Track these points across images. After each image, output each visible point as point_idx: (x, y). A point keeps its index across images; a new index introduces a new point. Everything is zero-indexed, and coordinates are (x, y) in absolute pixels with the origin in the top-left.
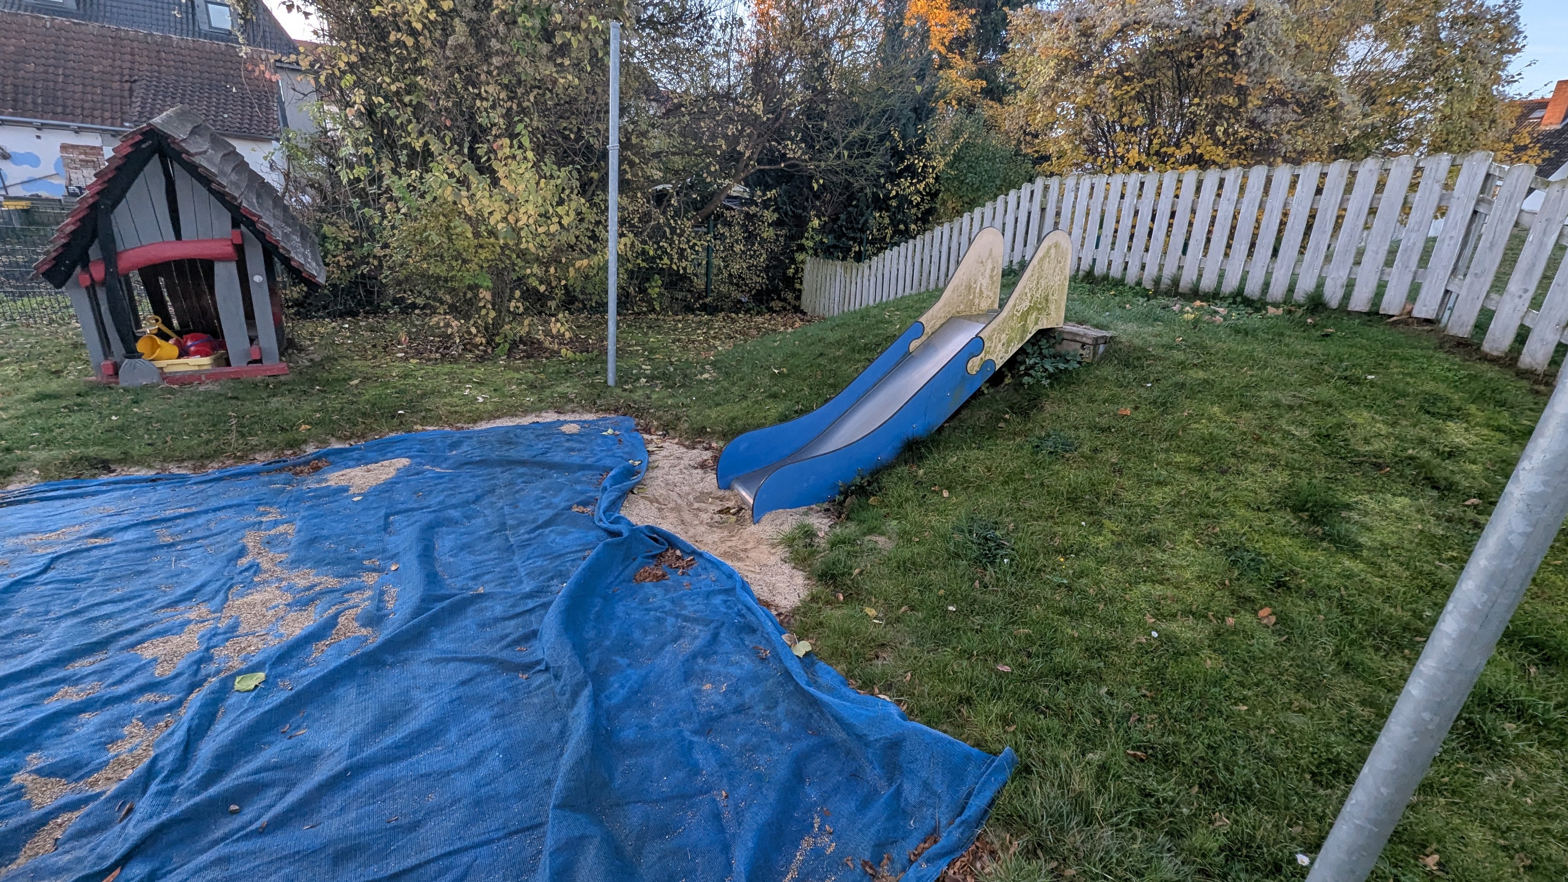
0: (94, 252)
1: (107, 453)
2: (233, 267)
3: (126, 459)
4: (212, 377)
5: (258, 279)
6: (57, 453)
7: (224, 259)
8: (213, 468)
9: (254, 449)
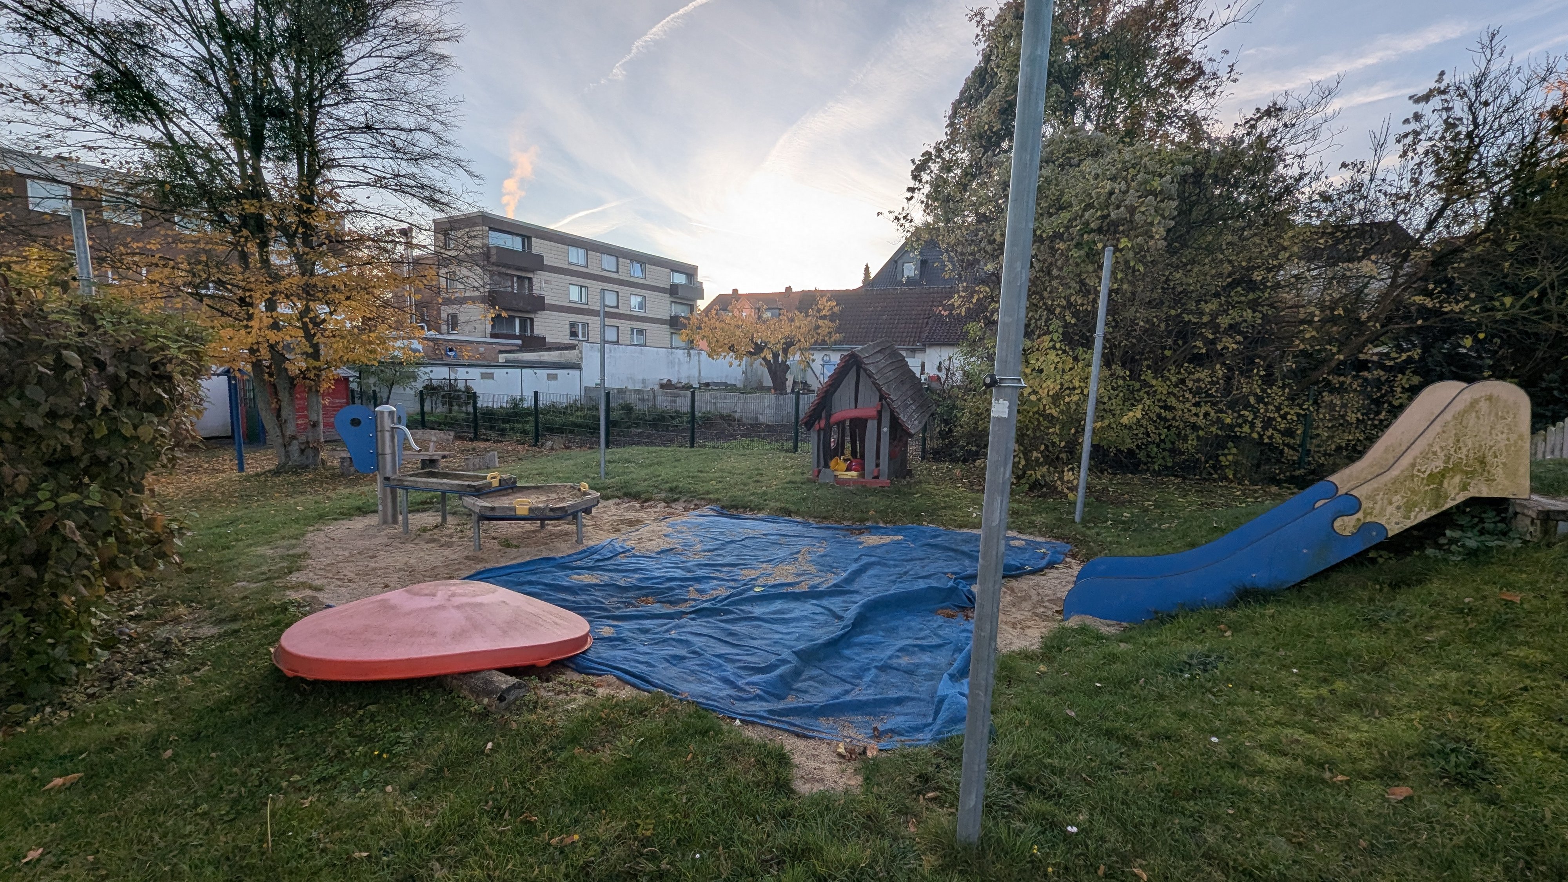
0: (823, 414)
1: (792, 508)
2: (875, 422)
3: (797, 513)
4: (855, 482)
5: (885, 429)
6: (778, 505)
7: (872, 418)
8: (825, 524)
9: (844, 519)
